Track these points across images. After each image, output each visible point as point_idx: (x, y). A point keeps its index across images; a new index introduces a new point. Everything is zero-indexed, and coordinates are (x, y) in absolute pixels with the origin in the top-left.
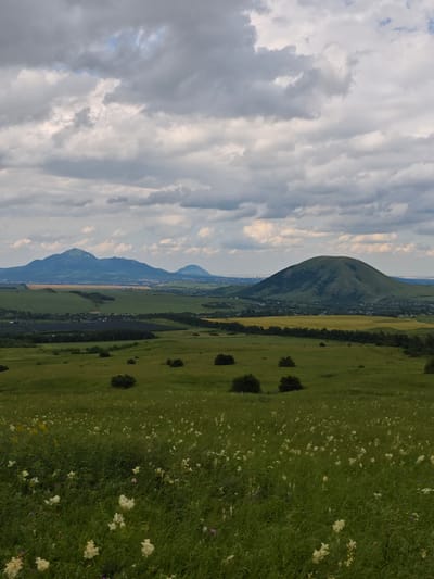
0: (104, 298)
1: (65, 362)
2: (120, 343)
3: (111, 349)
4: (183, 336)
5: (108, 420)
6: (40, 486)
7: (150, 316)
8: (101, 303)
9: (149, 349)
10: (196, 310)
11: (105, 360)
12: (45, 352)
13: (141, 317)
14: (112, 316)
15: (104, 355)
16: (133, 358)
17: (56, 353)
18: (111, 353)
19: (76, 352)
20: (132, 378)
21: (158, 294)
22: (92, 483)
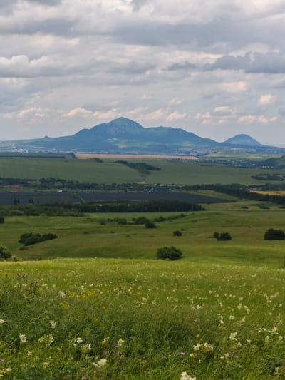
0: (151, 168)
1: (112, 232)
2: (165, 215)
3: (157, 220)
4: (232, 209)
5: (154, 290)
6: (91, 352)
7: (197, 188)
8: (148, 173)
9: (196, 221)
10: (245, 181)
11: (151, 231)
12: (93, 221)
13: (188, 188)
14: (158, 187)
15: (150, 226)
16: (179, 230)
17: (103, 222)
18: (157, 224)
19: (123, 222)
20: (177, 251)
21: (206, 165)
22: (141, 353)
